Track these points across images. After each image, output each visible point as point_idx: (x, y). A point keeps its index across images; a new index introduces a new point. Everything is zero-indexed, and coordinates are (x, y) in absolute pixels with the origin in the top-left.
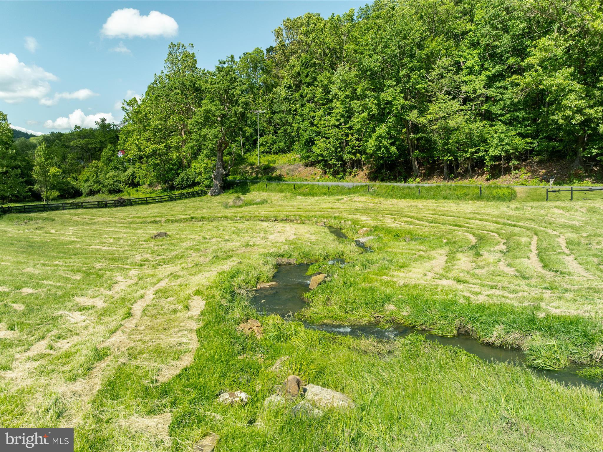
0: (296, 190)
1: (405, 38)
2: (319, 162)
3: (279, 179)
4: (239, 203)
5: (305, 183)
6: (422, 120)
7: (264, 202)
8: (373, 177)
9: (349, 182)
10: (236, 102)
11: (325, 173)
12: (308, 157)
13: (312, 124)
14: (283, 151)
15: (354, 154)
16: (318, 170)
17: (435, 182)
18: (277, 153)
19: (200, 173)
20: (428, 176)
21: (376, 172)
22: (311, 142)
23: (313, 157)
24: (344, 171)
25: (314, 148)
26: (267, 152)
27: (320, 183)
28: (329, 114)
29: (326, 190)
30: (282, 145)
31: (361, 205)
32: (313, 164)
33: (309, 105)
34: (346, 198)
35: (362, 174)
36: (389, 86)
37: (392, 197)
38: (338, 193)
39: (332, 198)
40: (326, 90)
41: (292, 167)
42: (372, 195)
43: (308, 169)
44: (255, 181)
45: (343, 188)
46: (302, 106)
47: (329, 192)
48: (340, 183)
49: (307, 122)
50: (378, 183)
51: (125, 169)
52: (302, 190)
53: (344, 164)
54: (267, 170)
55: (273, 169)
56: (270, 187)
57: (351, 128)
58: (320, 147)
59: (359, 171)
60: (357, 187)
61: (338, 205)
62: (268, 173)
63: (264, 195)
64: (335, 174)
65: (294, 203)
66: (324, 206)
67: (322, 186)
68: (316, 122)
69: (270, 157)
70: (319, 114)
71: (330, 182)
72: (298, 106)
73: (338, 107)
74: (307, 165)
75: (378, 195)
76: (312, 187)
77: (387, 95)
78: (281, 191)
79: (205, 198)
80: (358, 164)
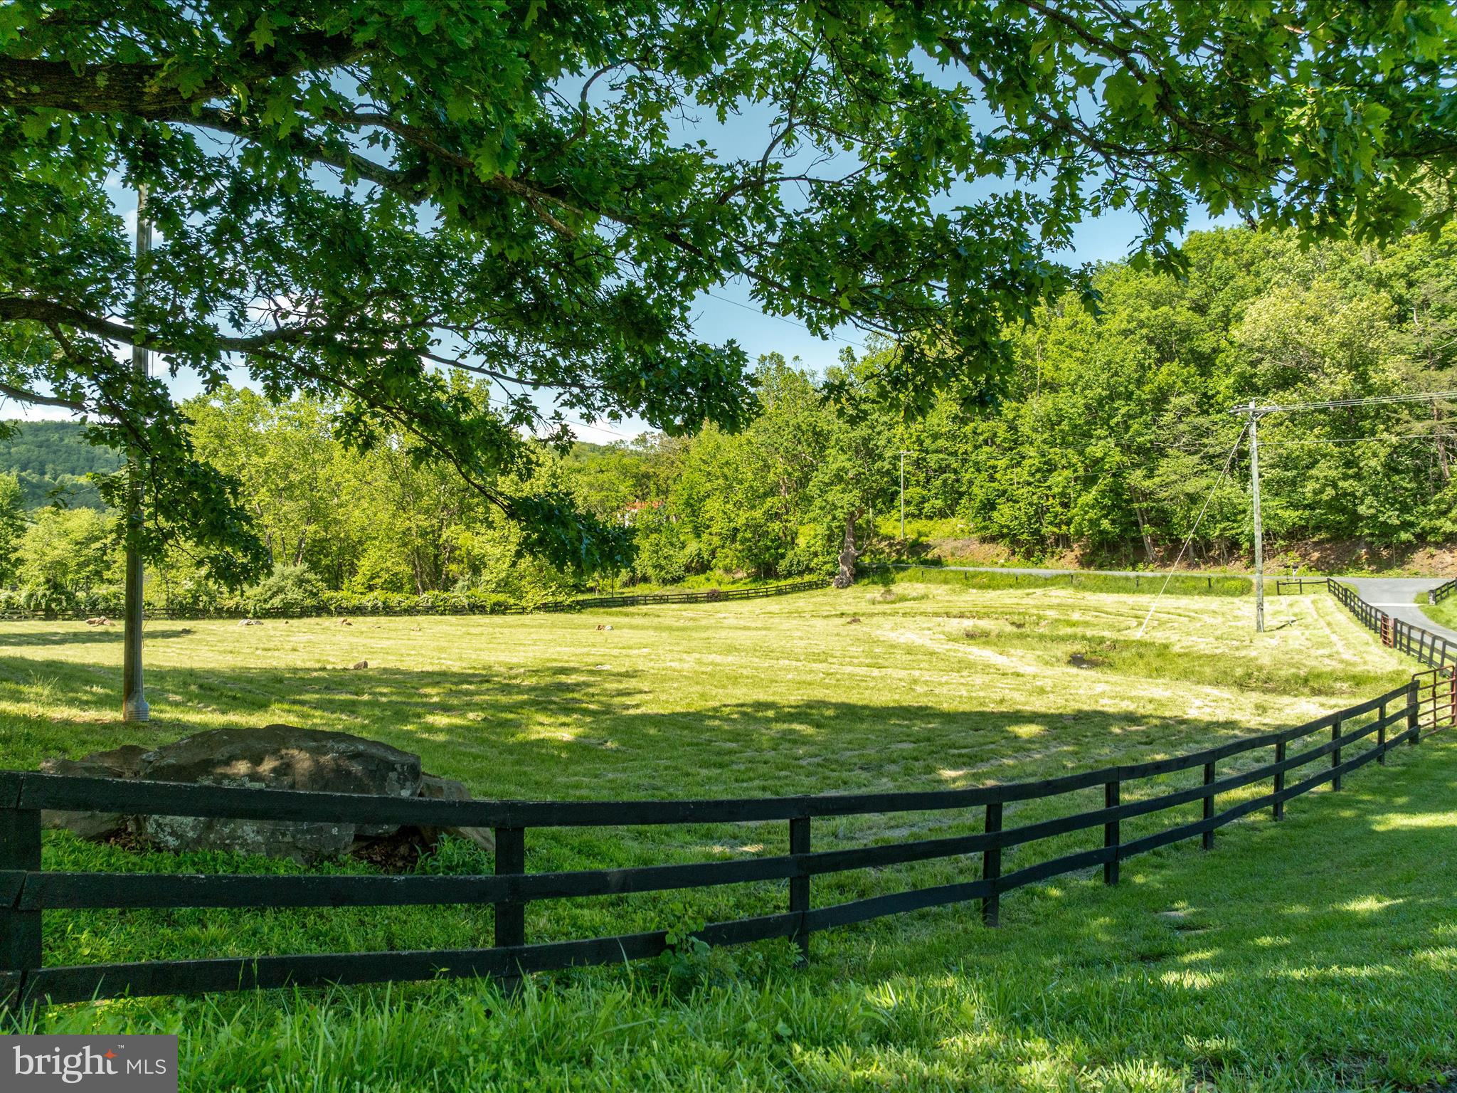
0: (968, 580)
1: (1116, 374)
2: (1003, 536)
3: (937, 562)
4: (889, 598)
5: (982, 569)
6: (1147, 483)
7: (924, 597)
8: (1086, 561)
9: (1051, 567)
10: (881, 457)
11: (1014, 553)
12: (986, 528)
13: (992, 479)
14: (942, 514)
15: (1058, 526)
16: (1002, 548)
17: (1176, 570)
18: (931, 518)
19: (816, 554)
20: (1165, 561)
21: (1092, 553)
22: (989, 506)
23: (994, 529)
24: (1044, 551)
25: (995, 514)
26: (913, 516)
27: (1005, 570)
28: (1019, 464)
29: (1012, 581)
30: (939, 503)
31: (1057, 601)
32: (993, 539)
33: (986, 449)
34: (1039, 591)
35: (1070, 556)
36: (1099, 438)
37: (1101, 591)
38: (1030, 585)
39: (1020, 592)
40: (1012, 428)
41: (959, 544)
42: (1076, 587)
43: (986, 546)
44: (900, 566)
45: (1037, 578)
46: (976, 447)
47: (1017, 583)
48: (1034, 571)
49: (984, 475)
50: (1092, 571)
51: (683, 547)
52: (977, 580)
53: (1042, 540)
54: (917, 548)
55: (927, 547)
56: (927, 575)
57: (1049, 488)
58: (1004, 514)
59: (1066, 552)
60: (1057, 576)
61: (1026, 601)
62: (918, 554)
63: (918, 588)
64: (1028, 555)
65: (966, 597)
66: (1008, 601)
67: (1008, 575)
68: (998, 476)
69: (920, 525)
70: (1002, 463)
71: (1020, 569)
72: (969, 448)
73: (1033, 457)
74: (984, 540)
75: (1085, 588)
76: (993, 576)
77: (1096, 450)
78: (946, 582)
79: (828, 590)
80: (1063, 540)
